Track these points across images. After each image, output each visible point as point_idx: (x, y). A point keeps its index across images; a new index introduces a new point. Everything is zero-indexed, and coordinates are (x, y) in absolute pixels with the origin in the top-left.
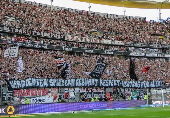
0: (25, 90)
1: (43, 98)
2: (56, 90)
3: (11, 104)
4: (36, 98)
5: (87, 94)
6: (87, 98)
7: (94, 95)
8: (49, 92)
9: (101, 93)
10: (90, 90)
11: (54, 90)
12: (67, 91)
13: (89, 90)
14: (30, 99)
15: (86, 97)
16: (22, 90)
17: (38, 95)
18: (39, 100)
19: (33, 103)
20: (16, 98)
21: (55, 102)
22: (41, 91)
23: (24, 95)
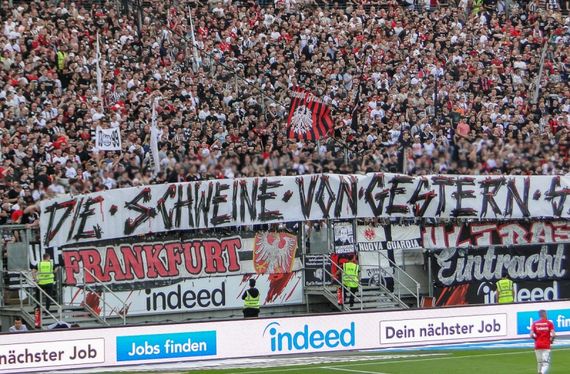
0: (117, 249)
1: (211, 283)
2: (282, 244)
3: (38, 320)
4: (174, 288)
5: (454, 260)
6: (452, 278)
7: (495, 262)
8: (247, 256)
9: (544, 250)
10: (487, 235)
11: (271, 241)
12: (347, 243)
13: (480, 234)
14: (143, 291)
15: (447, 273)
16: (103, 251)
17: (183, 272)
18: (189, 296)
19: (160, 310)
20: (75, 289)
21: (278, 301)
22: (198, 254)
23: (112, 274)
